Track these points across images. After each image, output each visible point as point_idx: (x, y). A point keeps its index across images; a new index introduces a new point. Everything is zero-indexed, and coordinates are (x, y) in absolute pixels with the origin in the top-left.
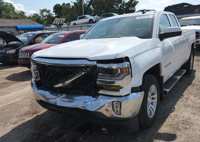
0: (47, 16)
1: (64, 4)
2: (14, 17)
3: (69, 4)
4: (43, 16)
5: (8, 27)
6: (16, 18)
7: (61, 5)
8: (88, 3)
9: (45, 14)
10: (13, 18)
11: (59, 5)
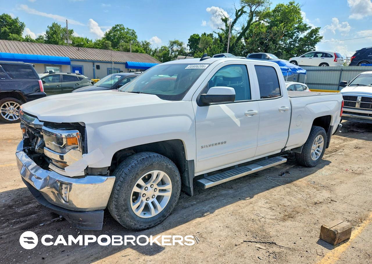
0: (178, 50)
1: (205, 34)
2: (135, 50)
3: (211, 35)
4: (173, 51)
5: (115, 63)
6: (137, 51)
7: (200, 36)
8: (238, 35)
9: (175, 48)
10: (133, 52)
11: (197, 35)
